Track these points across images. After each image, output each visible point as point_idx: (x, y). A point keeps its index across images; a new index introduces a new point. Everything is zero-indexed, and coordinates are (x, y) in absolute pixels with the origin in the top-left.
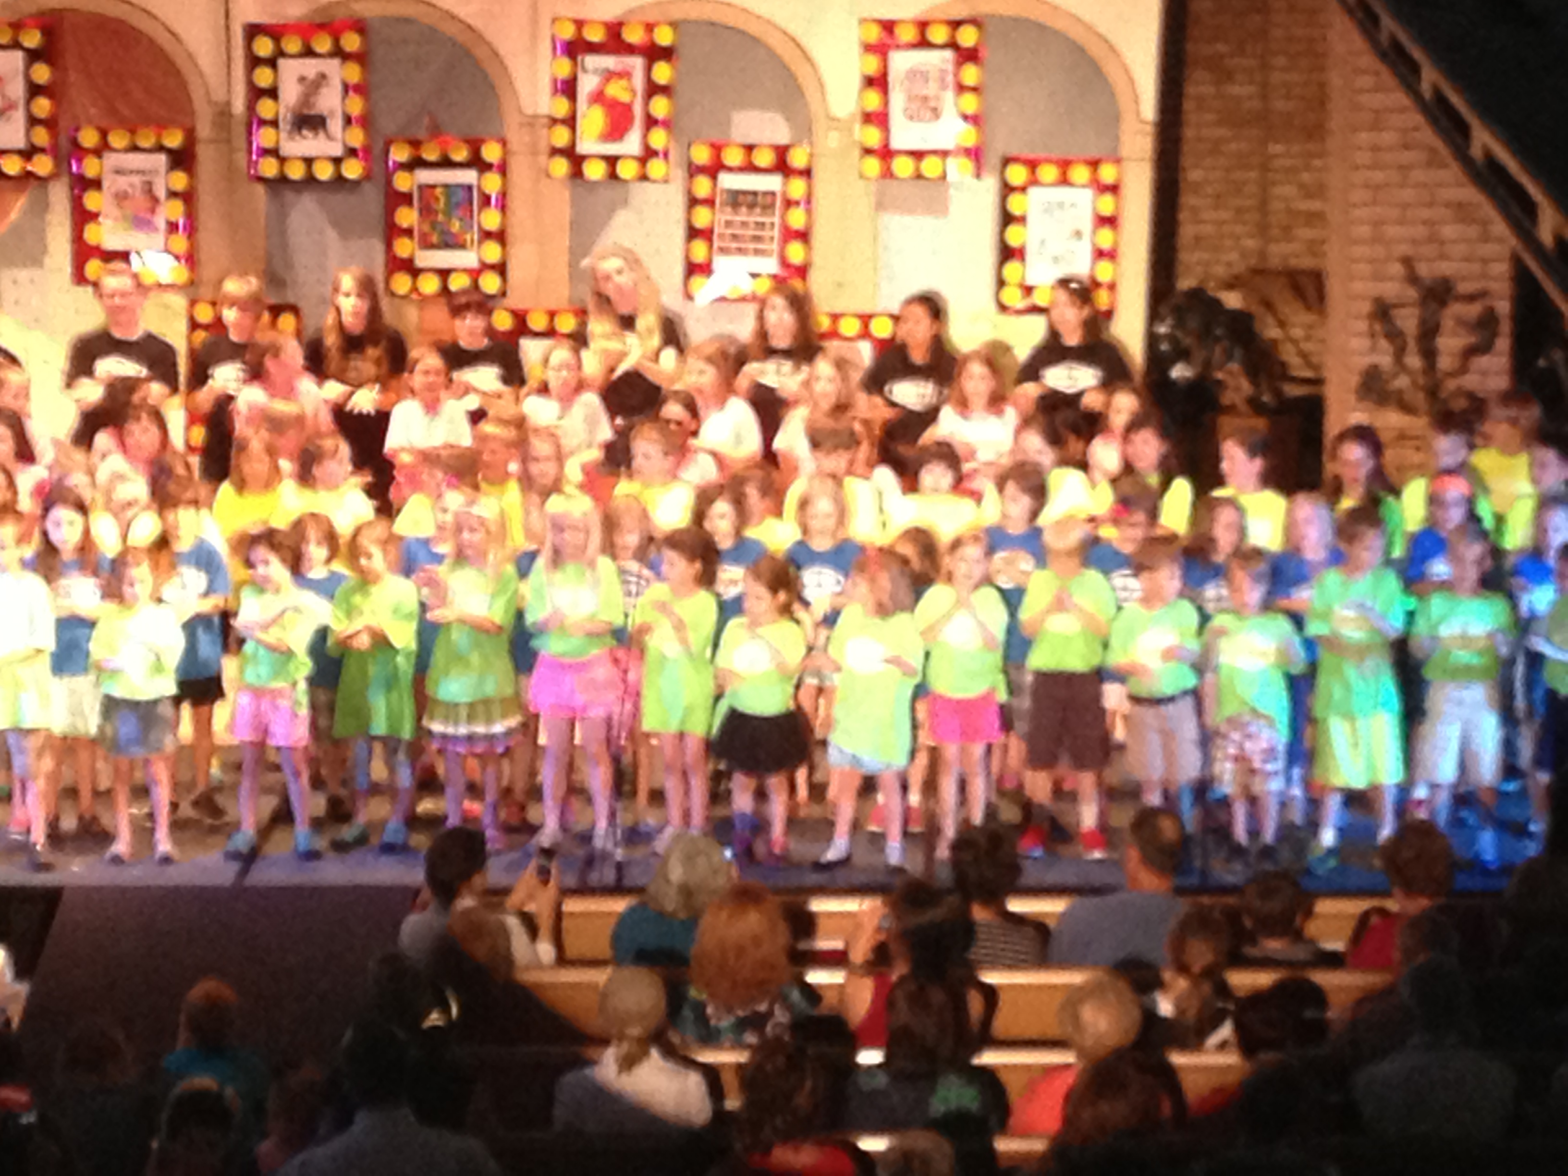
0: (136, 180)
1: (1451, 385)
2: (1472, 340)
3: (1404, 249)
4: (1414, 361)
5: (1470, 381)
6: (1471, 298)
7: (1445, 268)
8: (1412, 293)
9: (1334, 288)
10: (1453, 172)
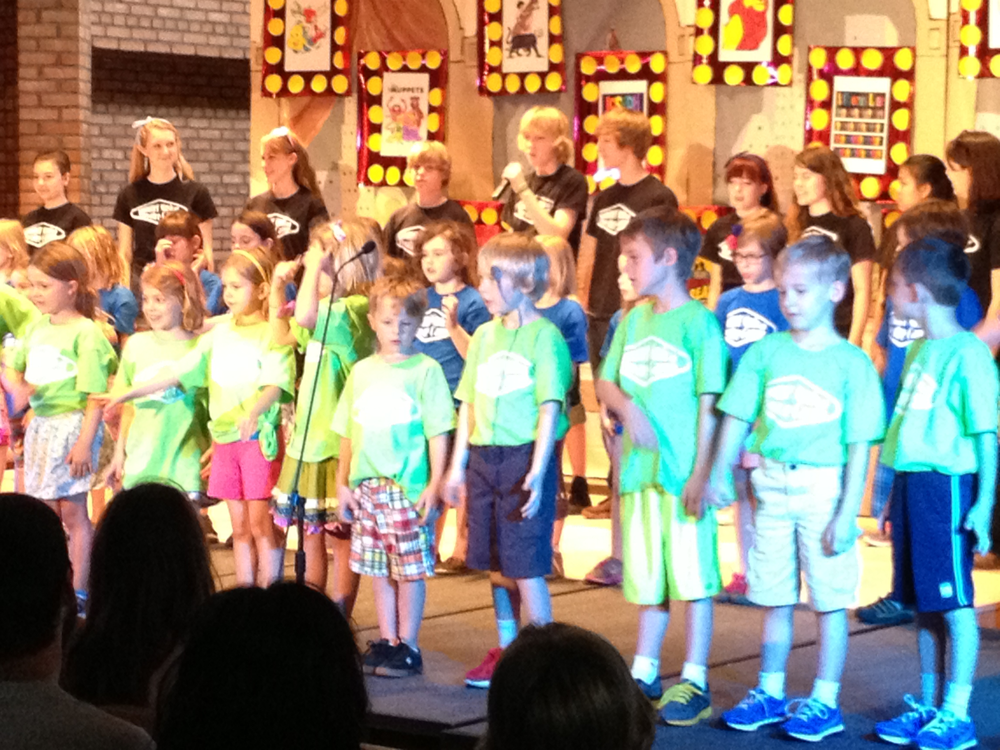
0: (407, 96)
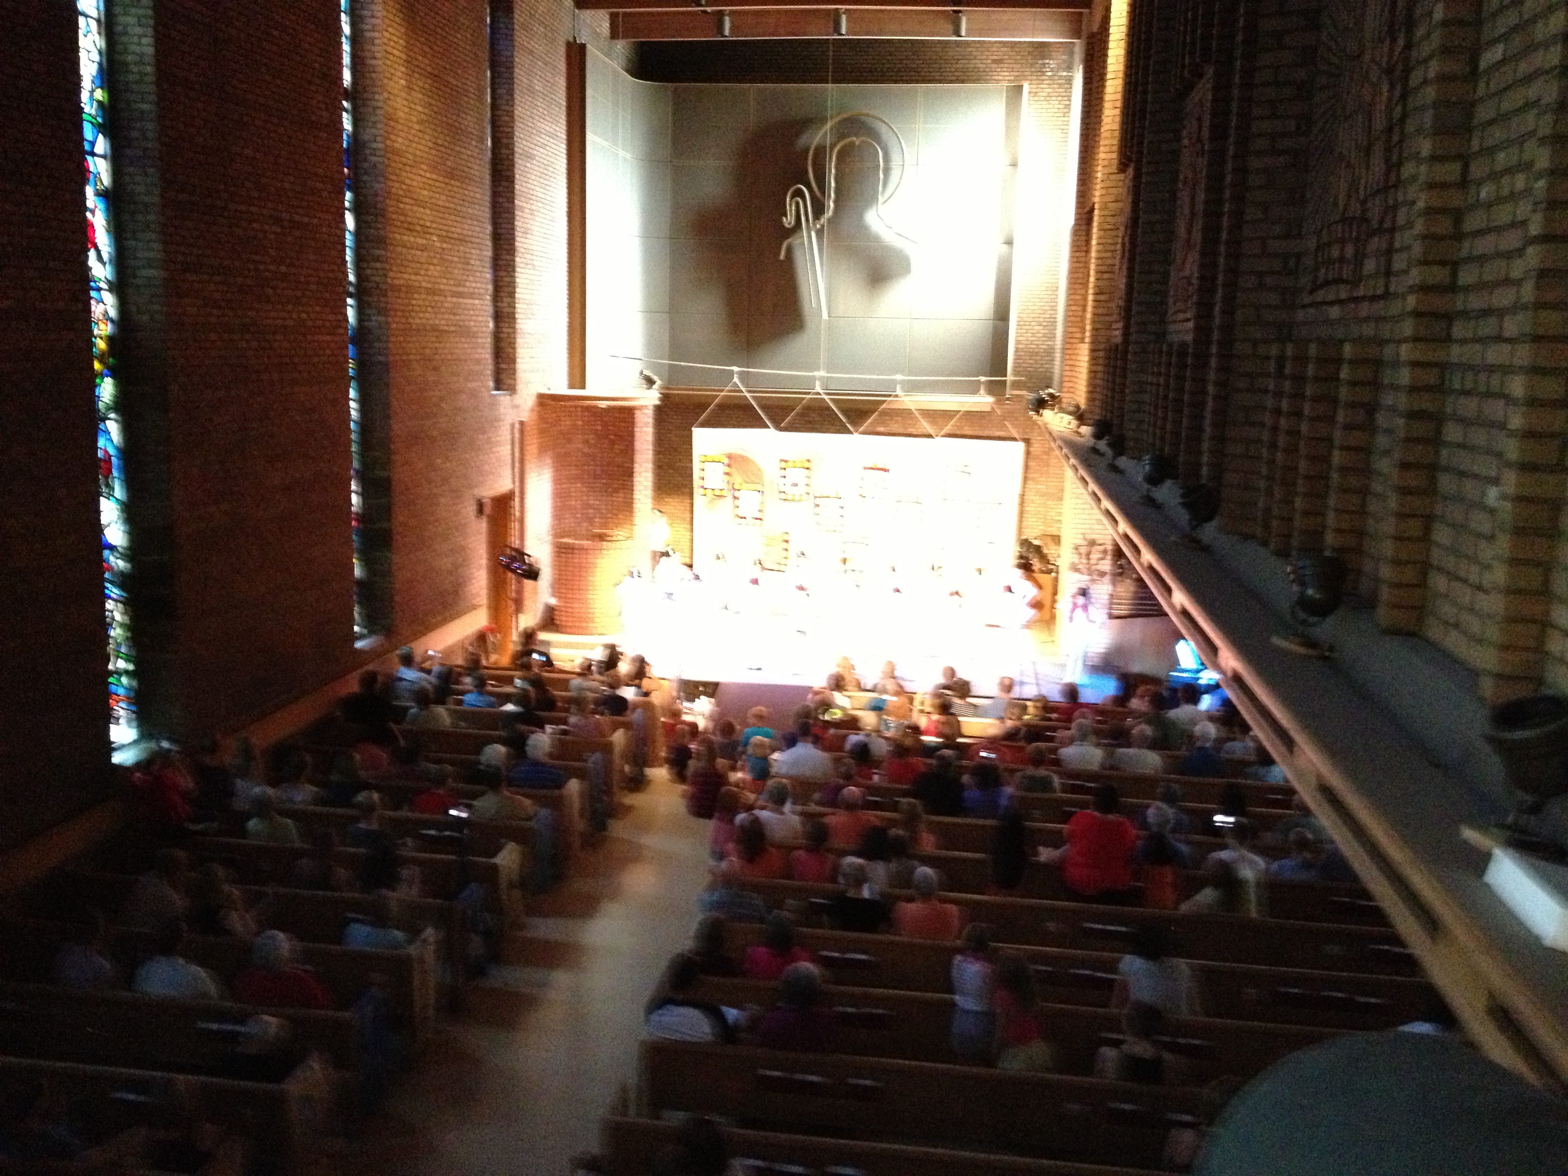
0: (749, 497)
1: (1094, 567)
2: (1101, 556)
3: (1083, 531)
4: (1084, 561)
5: (1099, 567)
6: (1100, 545)
7: (1094, 536)
8: (1084, 543)
9: (1063, 540)
10: (1097, 511)
